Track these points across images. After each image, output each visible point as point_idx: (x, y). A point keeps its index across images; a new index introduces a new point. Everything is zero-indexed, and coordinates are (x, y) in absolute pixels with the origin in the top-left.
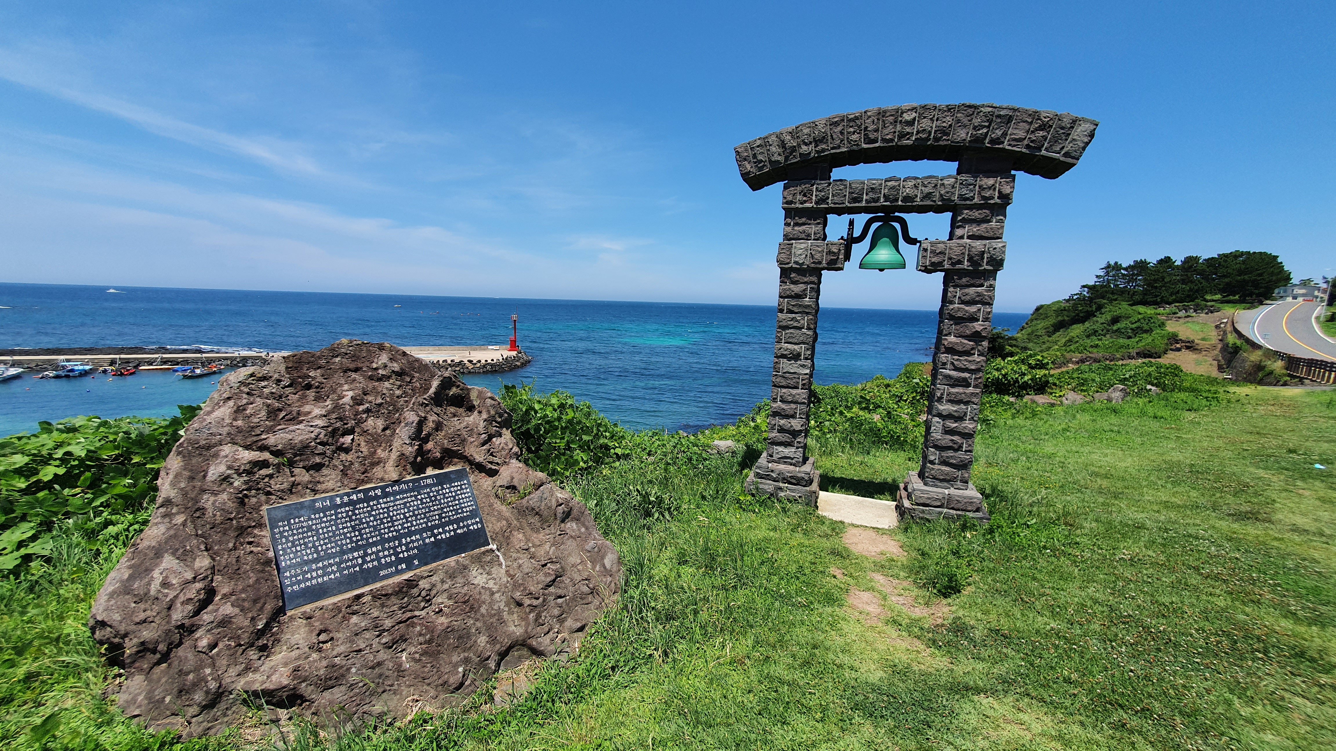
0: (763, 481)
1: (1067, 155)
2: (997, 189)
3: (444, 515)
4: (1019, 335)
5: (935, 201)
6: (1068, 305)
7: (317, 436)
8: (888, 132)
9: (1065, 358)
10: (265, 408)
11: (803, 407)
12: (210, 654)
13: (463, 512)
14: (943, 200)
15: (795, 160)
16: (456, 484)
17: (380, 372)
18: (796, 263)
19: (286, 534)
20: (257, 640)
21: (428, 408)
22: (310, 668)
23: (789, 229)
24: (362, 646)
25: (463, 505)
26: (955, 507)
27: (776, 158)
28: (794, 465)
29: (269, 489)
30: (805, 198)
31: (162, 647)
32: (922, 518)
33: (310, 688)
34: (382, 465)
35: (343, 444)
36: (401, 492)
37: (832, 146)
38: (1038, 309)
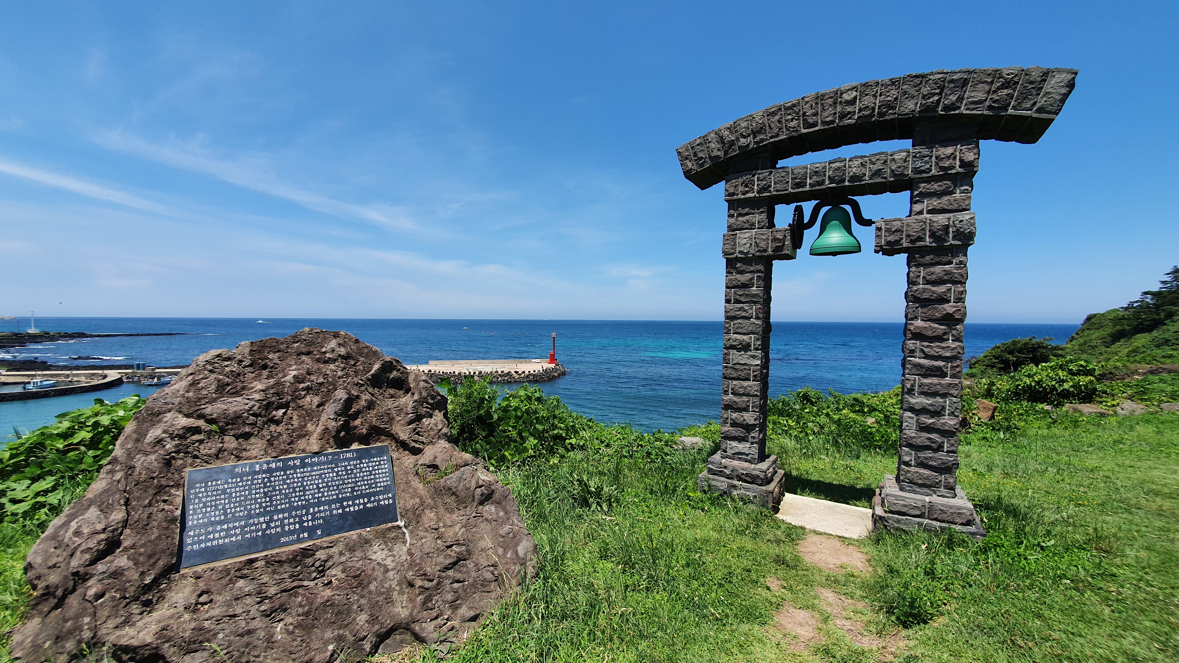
0: (716, 477)
1: (1040, 110)
2: (958, 158)
3: (356, 488)
4: (1069, 346)
5: (886, 178)
6: (1127, 313)
7: (251, 408)
8: (828, 115)
9: (1128, 369)
10: (216, 382)
11: (756, 399)
12: (95, 603)
13: (376, 487)
14: (895, 175)
15: (735, 154)
16: (375, 459)
17: (328, 355)
18: (741, 252)
19: (201, 495)
20: (142, 594)
21: (363, 388)
22: (177, 628)
23: (732, 220)
24: (239, 611)
25: (378, 480)
26: (939, 518)
27: (716, 153)
28: (750, 462)
29: (196, 453)
30: (746, 189)
31: (59, 593)
32: (897, 529)
33: (173, 649)
34: (307, 437)
35: (275, 416)
36: (319, 464)
37: (770, 135)
38: (1089, 318)
